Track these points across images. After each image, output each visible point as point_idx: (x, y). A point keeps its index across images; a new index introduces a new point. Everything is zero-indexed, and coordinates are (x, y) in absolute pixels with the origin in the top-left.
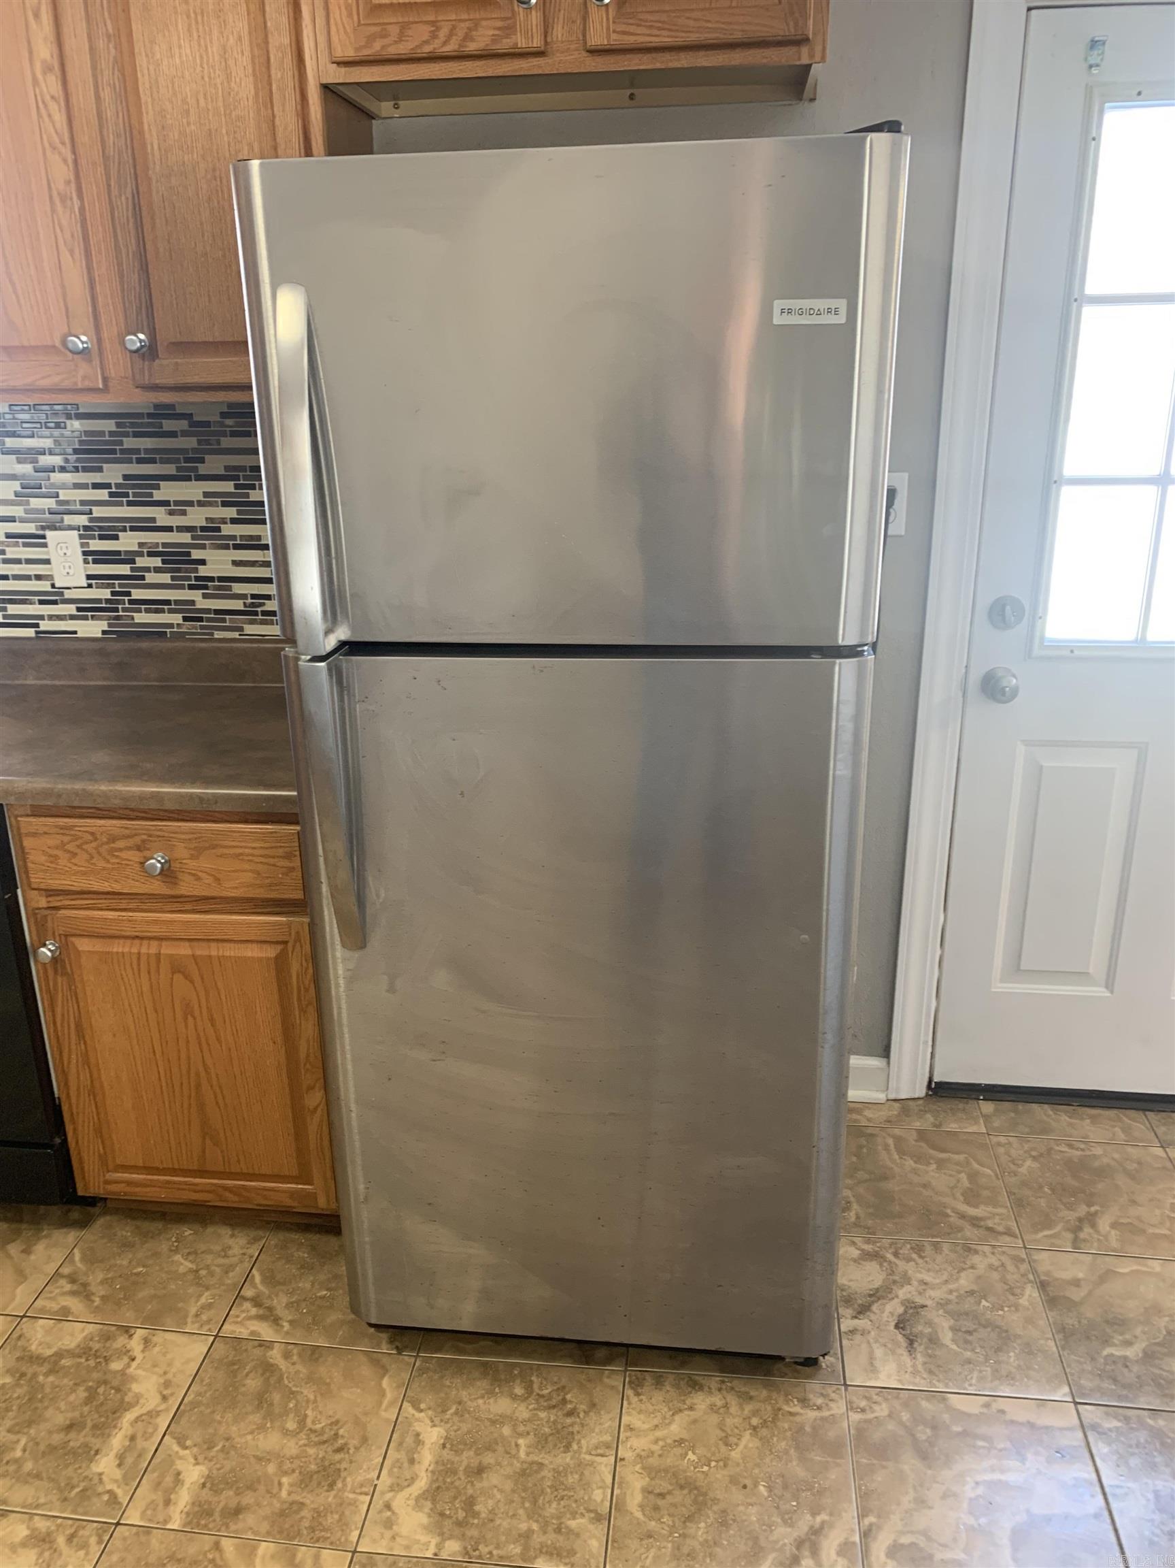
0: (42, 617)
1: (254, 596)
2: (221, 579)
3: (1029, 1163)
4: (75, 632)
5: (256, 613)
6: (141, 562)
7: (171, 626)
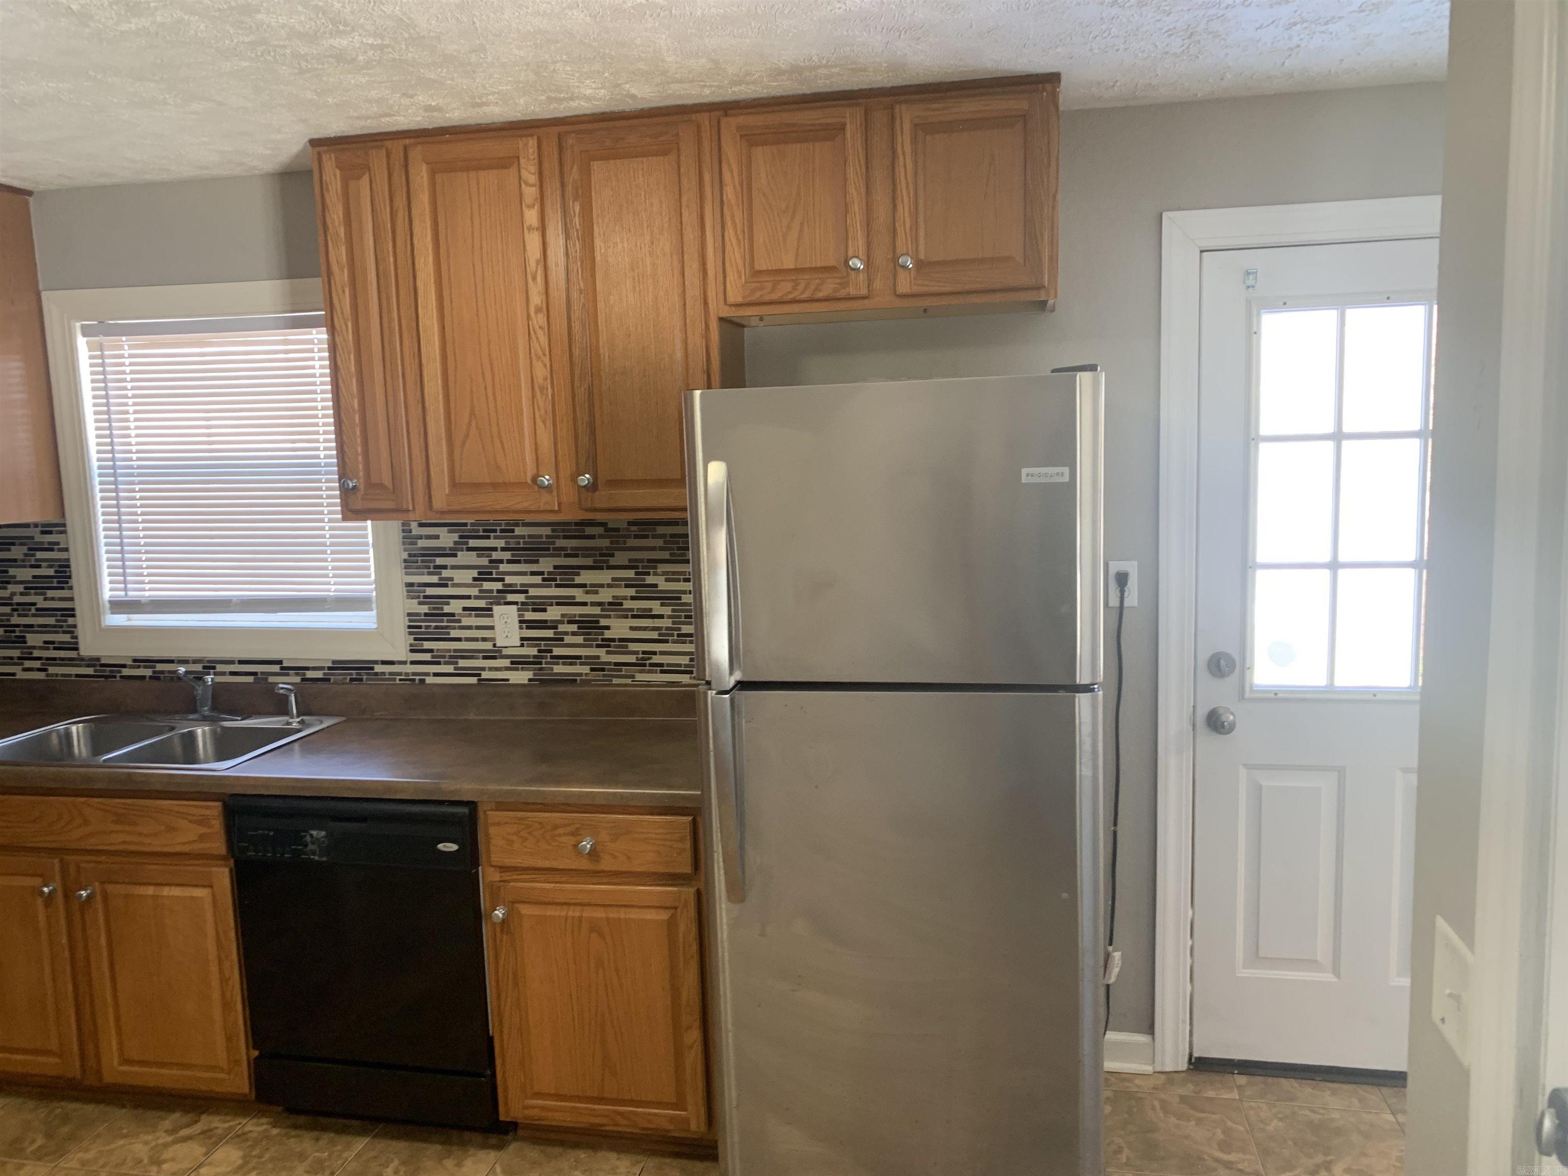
0: (483, 669)
1: (644, 653)
2: (621, 640)
3: (1275, 1122)
4: (508, 680)
5: (644, 665)
6: (562, 628)
7: (580, 675)
